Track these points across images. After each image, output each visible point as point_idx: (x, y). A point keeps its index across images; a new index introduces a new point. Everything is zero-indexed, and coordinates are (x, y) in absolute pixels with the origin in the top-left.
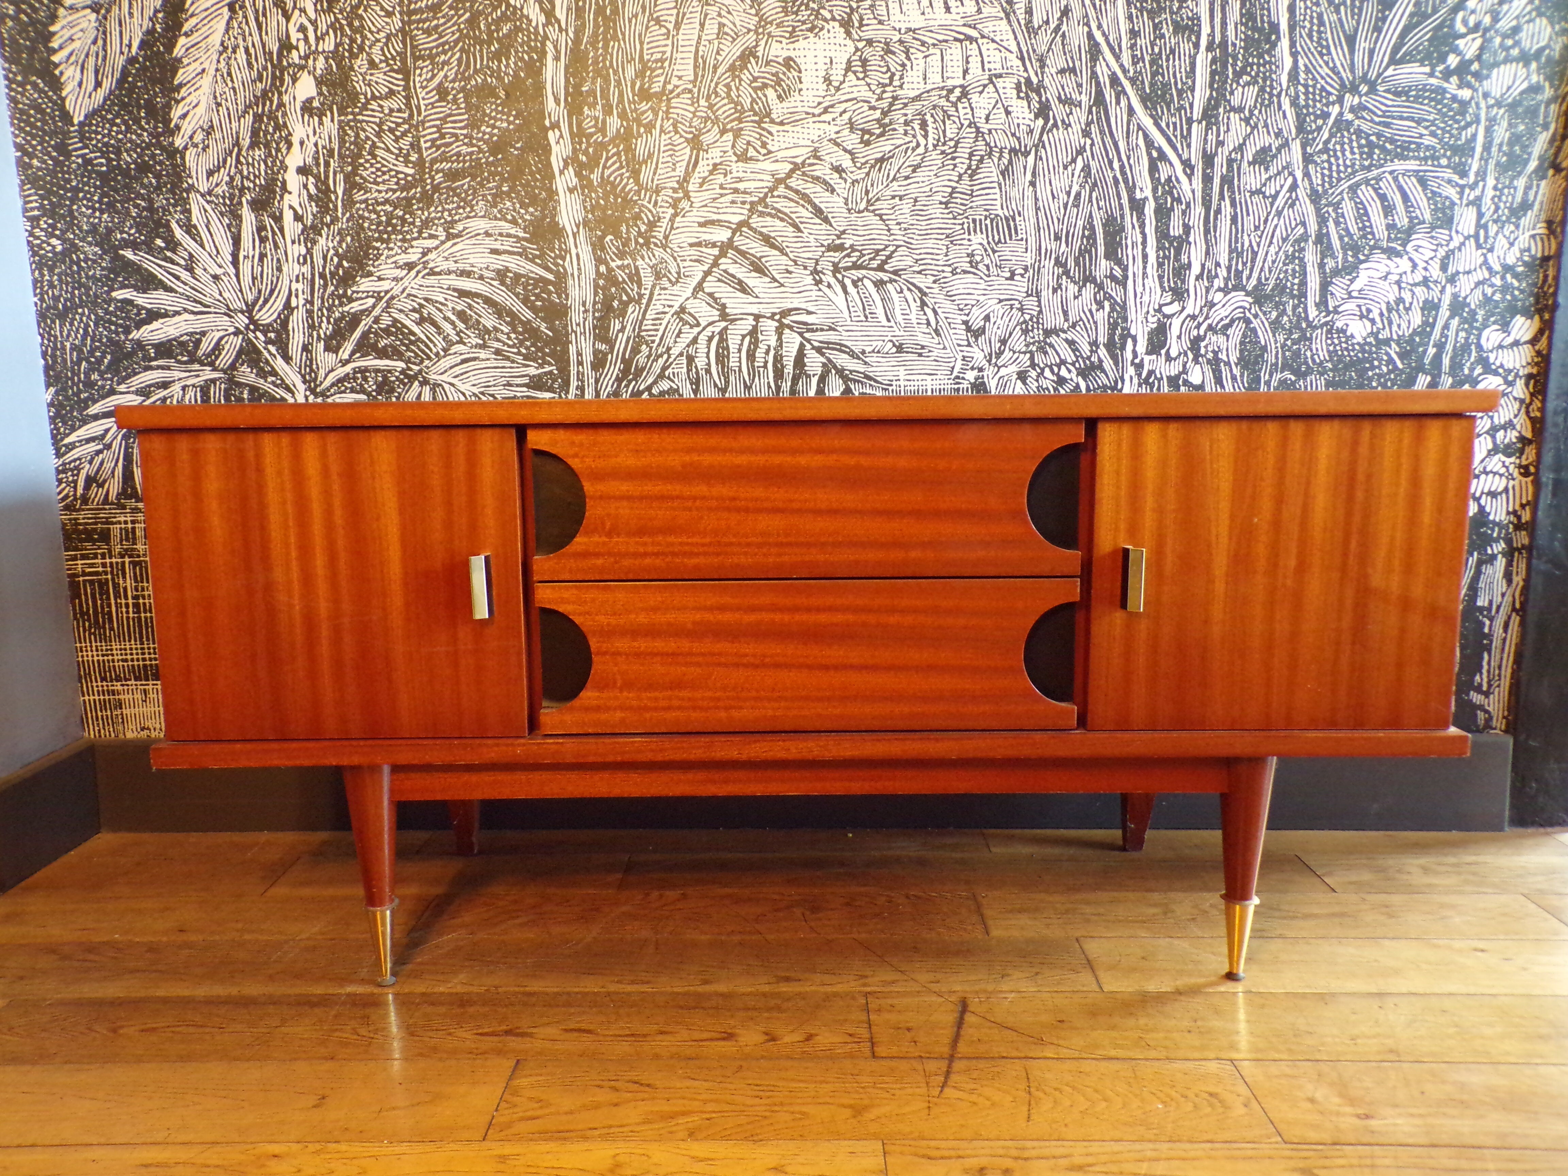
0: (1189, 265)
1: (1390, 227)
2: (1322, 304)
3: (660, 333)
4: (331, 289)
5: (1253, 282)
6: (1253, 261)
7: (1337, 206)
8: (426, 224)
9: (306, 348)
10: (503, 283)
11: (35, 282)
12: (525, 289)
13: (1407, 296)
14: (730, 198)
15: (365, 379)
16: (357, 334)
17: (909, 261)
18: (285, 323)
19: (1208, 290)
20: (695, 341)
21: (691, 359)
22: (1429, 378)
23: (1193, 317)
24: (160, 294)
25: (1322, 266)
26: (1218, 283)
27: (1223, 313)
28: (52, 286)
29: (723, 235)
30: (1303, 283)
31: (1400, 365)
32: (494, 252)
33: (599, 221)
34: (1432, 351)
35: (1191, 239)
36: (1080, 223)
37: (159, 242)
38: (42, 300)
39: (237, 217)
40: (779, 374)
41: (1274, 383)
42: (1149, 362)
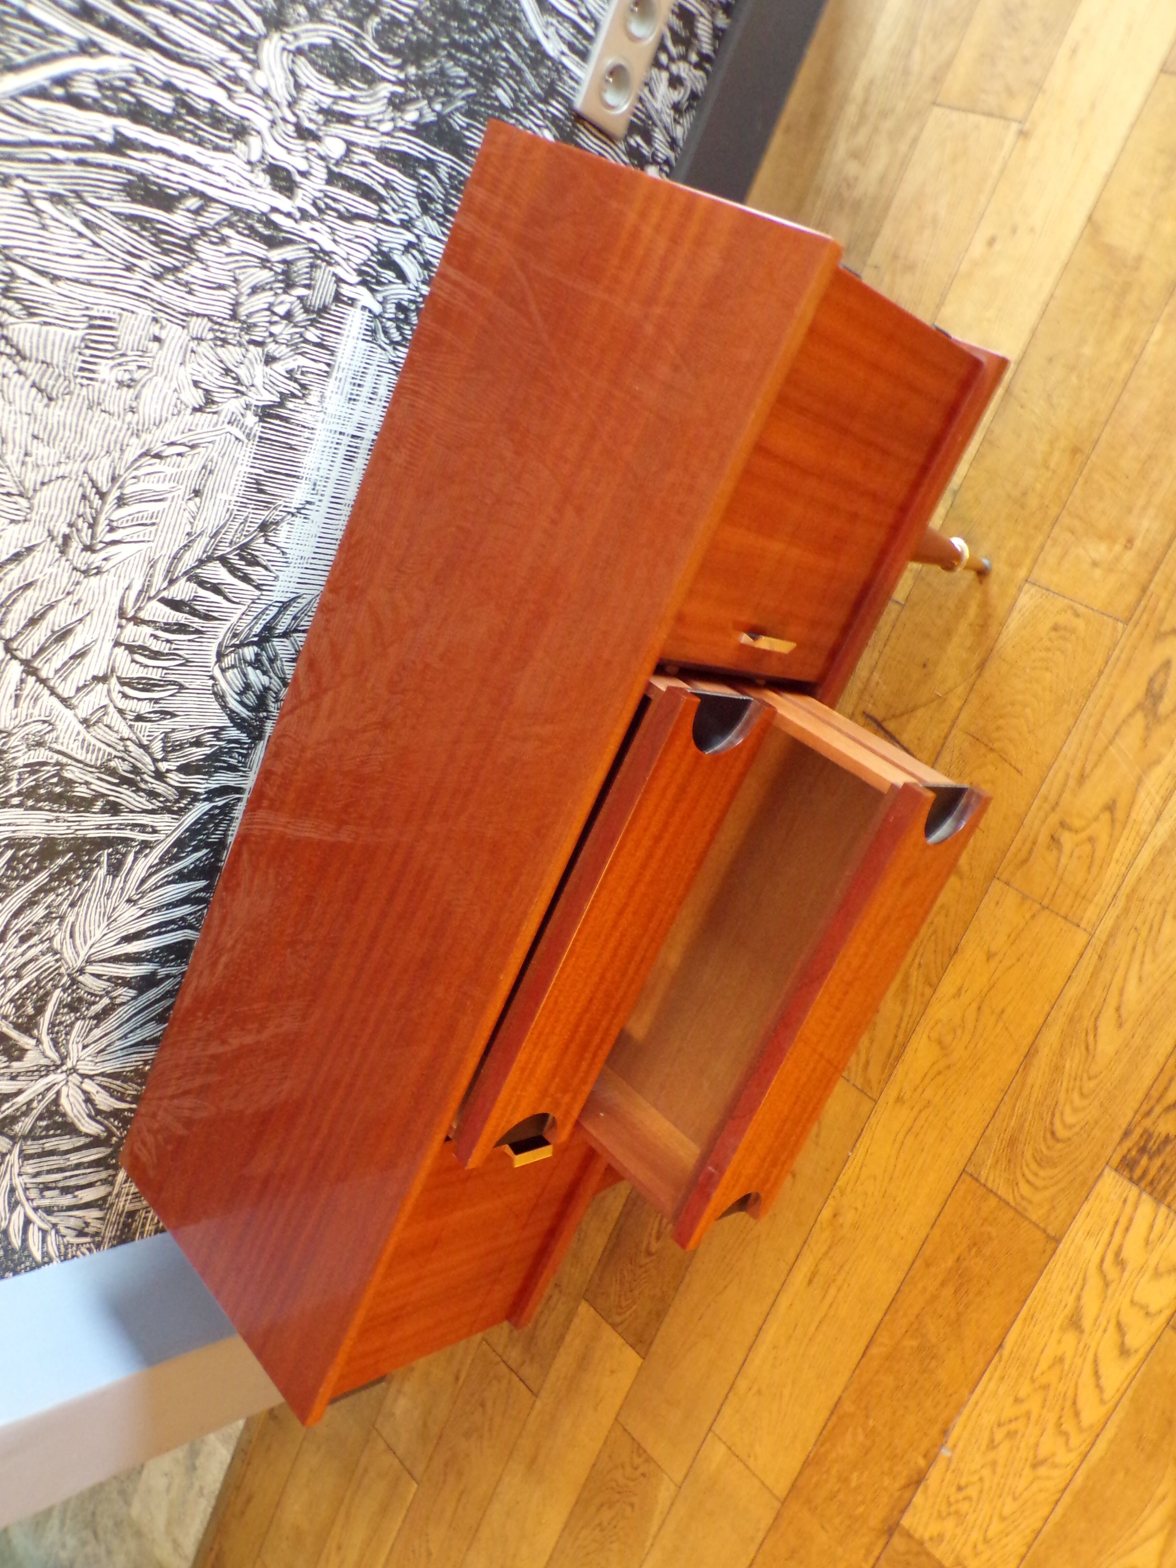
0: (212, 102)
3: (104, 747)
5: (257, 21)
9: (13, 1078)
12: (15, 879)
15: (61, 1024)
16: (14, 1034)
17: (106, 461)
19: (248, 90)
20: (121, 712)
21: (139, 718)
23: (273, 123)
26: (244, 71)
27: (280, 79)
29: (14, 670)
35: (182, 86)
36: (122, 232)
40: (182, 628)
41: (373, 47)
42: (302, 200)
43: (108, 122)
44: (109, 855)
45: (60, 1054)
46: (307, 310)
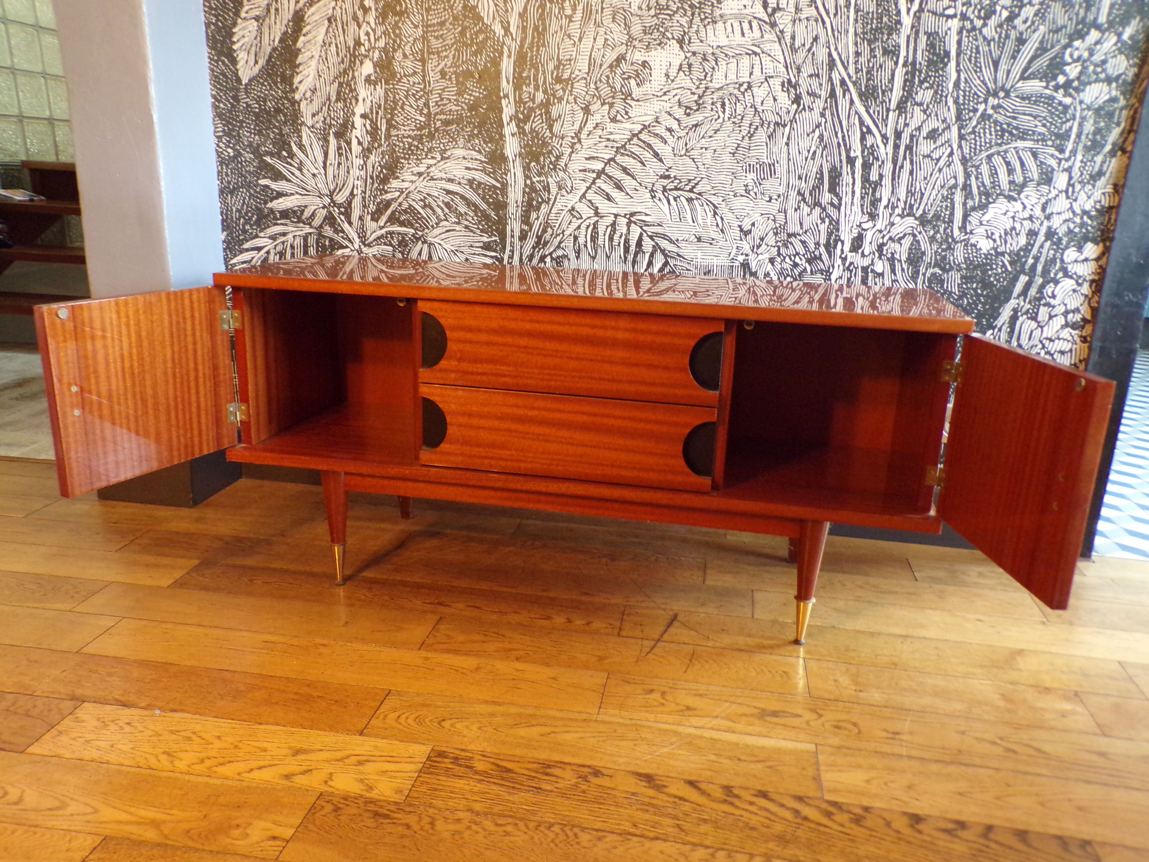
0: (880, 199)
1: (1011, 182)
2: (963, 228)
3: (559, 222)
4: (376, 185)
5: (920, 212)
6: (921, 199)
7: (977, 167)
8: (430, 150)
9: (361, 218)
10: (471, 187)
11: (219, 172)
12: (483, 191)
13: (1018, 226)
14: (605, 144)
15: (392, 238)
16: (389, 212)
17: (709, 188)
18: (350, 203)
19: (891, 215)
20: (579, 227)
21: (576, 238)
22: (1027, 278)
23: (880, 231)
24: (284, 183)
25: (965, 204)
26: (898, 211)
27: (900, 230)
28: (227, 175)
29: (599, 166)
30: (952, 214)
31: (1009, 269)
32: (468, 168)
33: (528, 154)
34: (1031, 261)
35: (883, 183)
36: (815, 170)
37: (284, 153)
38: (222, 183)
39: (326, 141)
40: (627, 250)
41: (928, 275)
42: (851, 257)
43: (859, 153)
44: (495, 241)
45: (371, 243)
46: (800, 275)
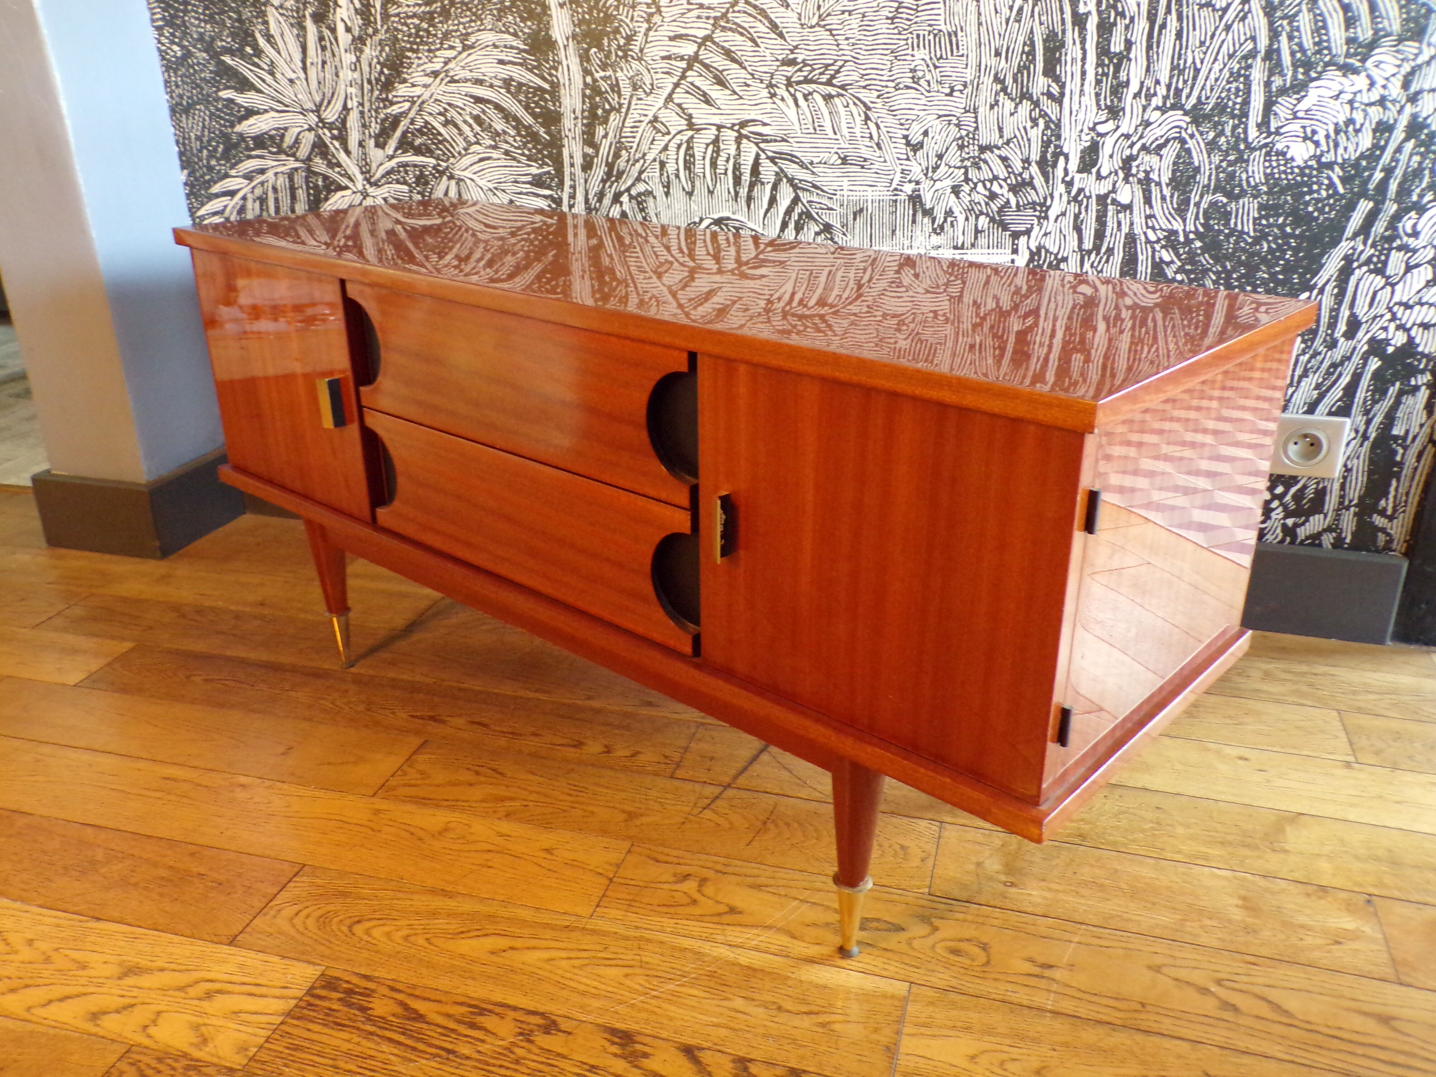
0: (1128, 83)
1: (1350, 41)
2: (1264, 125)
3: (637, 140)
4: (376, 93)
5: (1193, 100)
6: (1195, 78)
7: (1292, 19)
8: (446, 35)
9: (361, 144)
10: (509, 92)
11: (166, 82)
12: (526, 97)
13: (1358, 116)
14: (696, 13)
15: (406, 172)
16: (398, 133)
17: (856, 76)
18: (344, 122)
19: (1145, 108)
20: (666, 148)
21: (663, 164)
22: (1371, 204)
23: (1127, 136)
24: (252, 94)
25: (1268, 84)
26: (1157, 101)
27: (1159, 132)
28: (177, 86)
29: (689, 49)
30: (1246, 102)
31: (1341, 190)
32: (501, 62)
33: (585, 35)
34: (1378, 175)
35: (1132, 56)
36: (1021, 39)
37: (249, 50)
38: (172, 97)
39: (302, 28)
40: (737, 181)
41: (1204, 205)
42: (1080, 180)
43: (1092, 7)
44: (549, 173)
45: (379, 180)
46: (1000, 210)
